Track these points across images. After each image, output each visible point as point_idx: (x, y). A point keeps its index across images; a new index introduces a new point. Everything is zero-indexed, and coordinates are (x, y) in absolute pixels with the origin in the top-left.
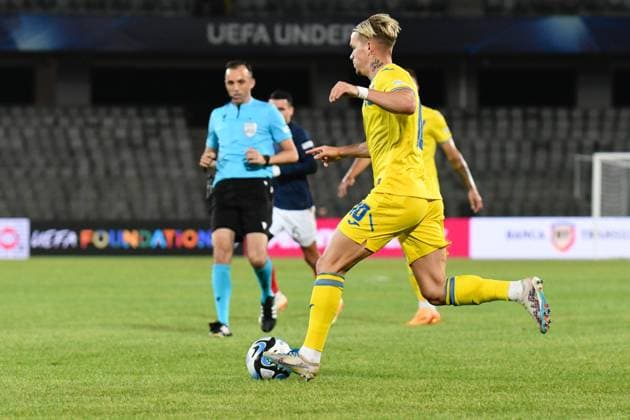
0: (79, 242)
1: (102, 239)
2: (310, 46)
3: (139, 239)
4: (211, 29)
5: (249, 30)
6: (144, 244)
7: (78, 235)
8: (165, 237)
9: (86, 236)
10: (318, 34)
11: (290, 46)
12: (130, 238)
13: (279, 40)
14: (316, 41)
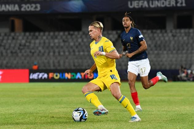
0: (48, 77)
1: (57, 76)
2: (161, 7)
3: (71, 76)
4: (129, 3)
5: (142, 3)
6: (73, 78)
7: (48, 75)
8: (81, 75)
9: (51, 75)
10: (163, 4)
11: (155, 8)
12: (68, 76)
13: (151, 6)
14: (162, 6)
